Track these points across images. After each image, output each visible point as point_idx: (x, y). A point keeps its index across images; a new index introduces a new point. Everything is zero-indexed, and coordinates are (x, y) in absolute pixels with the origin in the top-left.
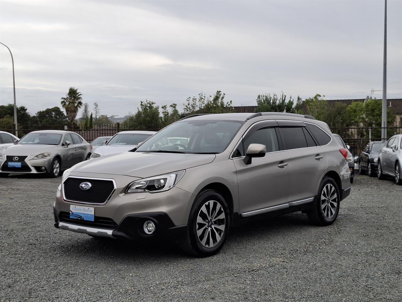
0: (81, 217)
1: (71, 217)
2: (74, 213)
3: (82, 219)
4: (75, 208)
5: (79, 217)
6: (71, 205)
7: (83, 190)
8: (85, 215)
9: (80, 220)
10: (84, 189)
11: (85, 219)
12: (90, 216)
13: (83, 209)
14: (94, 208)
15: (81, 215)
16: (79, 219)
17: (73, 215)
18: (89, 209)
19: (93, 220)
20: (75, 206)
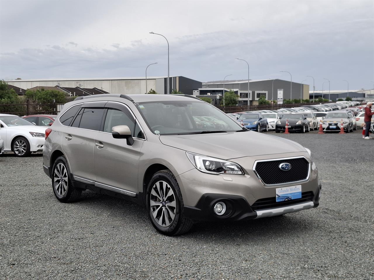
0: (288, 197)
1: (277, 201)
2: (281, 196)
3: (289, 199)
4: (281, 190)
5: (286, 198)
6: (277, 189)
7: (286, 171)
8: (293, 194)
9: (288, 200)
10: (286, 170)
11: (292, 199)
12: (297, 194)
13: (290, 189)
14: (301, 185)
16: (286, 200)
17: (280, 198)
18: (296, 187)
19: (300, 197)
20: (281, 188)
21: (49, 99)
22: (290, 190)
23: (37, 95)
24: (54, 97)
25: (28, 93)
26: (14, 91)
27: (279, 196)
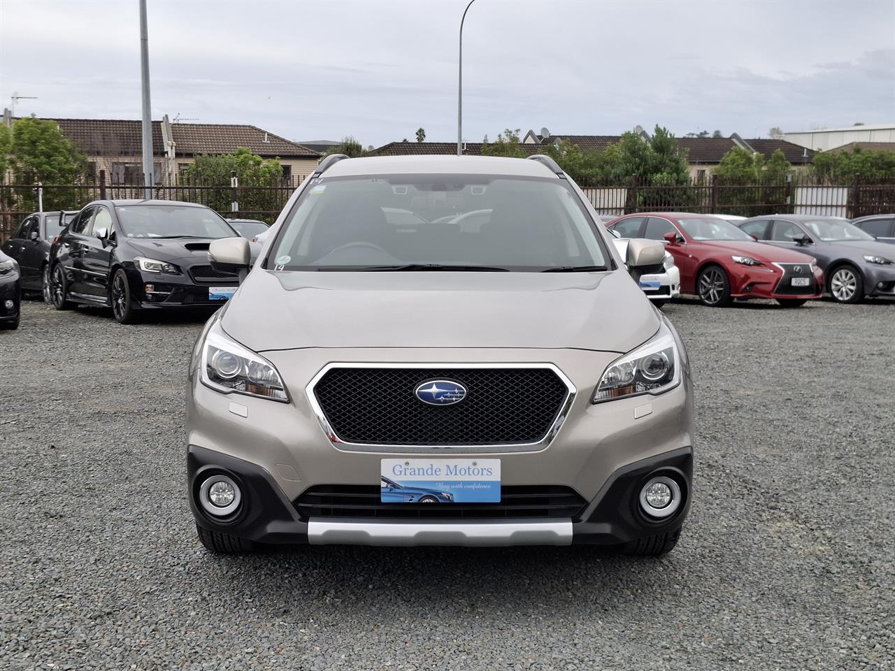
0: (439, 493)
1: (384, 499)
2: (402, 485)
3: (441, 501)
4: (404, 466)
5: (425, 494)
6: (384, 462)
7: (435, 407)
8: (460, 486)
9: (437, 504)
10: (439, 402)
11: (456, 500)
12: (479, 487)
13: (449, 467)
14: (497, 461)
15: (439, 488)
16: (427, 501)
17: (396, 490)
18: (475, 464)
19: (496, 498)
20: (403, 461)
21: (869, 174)
22: (444, 470)
23: (839, 164)
24: (882, 169)
25: (819, 160)
26: (782, 154)
27: (394, 486)
